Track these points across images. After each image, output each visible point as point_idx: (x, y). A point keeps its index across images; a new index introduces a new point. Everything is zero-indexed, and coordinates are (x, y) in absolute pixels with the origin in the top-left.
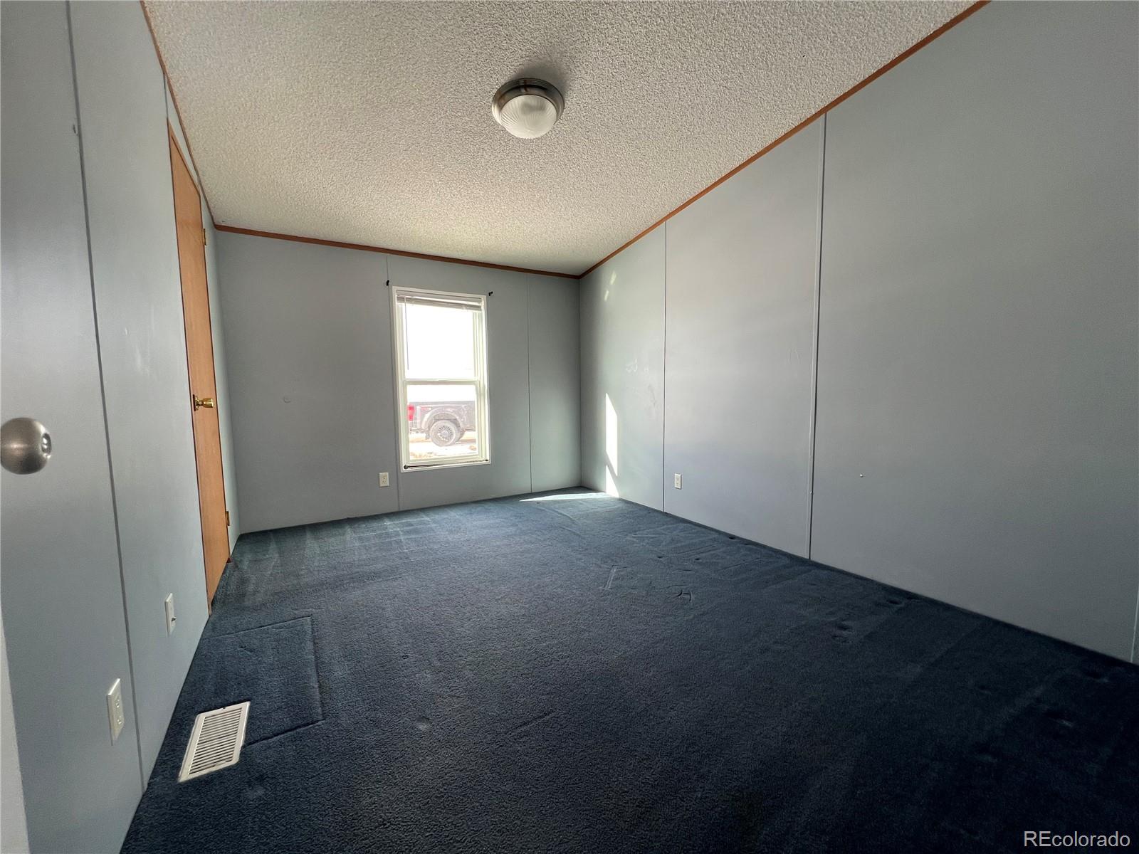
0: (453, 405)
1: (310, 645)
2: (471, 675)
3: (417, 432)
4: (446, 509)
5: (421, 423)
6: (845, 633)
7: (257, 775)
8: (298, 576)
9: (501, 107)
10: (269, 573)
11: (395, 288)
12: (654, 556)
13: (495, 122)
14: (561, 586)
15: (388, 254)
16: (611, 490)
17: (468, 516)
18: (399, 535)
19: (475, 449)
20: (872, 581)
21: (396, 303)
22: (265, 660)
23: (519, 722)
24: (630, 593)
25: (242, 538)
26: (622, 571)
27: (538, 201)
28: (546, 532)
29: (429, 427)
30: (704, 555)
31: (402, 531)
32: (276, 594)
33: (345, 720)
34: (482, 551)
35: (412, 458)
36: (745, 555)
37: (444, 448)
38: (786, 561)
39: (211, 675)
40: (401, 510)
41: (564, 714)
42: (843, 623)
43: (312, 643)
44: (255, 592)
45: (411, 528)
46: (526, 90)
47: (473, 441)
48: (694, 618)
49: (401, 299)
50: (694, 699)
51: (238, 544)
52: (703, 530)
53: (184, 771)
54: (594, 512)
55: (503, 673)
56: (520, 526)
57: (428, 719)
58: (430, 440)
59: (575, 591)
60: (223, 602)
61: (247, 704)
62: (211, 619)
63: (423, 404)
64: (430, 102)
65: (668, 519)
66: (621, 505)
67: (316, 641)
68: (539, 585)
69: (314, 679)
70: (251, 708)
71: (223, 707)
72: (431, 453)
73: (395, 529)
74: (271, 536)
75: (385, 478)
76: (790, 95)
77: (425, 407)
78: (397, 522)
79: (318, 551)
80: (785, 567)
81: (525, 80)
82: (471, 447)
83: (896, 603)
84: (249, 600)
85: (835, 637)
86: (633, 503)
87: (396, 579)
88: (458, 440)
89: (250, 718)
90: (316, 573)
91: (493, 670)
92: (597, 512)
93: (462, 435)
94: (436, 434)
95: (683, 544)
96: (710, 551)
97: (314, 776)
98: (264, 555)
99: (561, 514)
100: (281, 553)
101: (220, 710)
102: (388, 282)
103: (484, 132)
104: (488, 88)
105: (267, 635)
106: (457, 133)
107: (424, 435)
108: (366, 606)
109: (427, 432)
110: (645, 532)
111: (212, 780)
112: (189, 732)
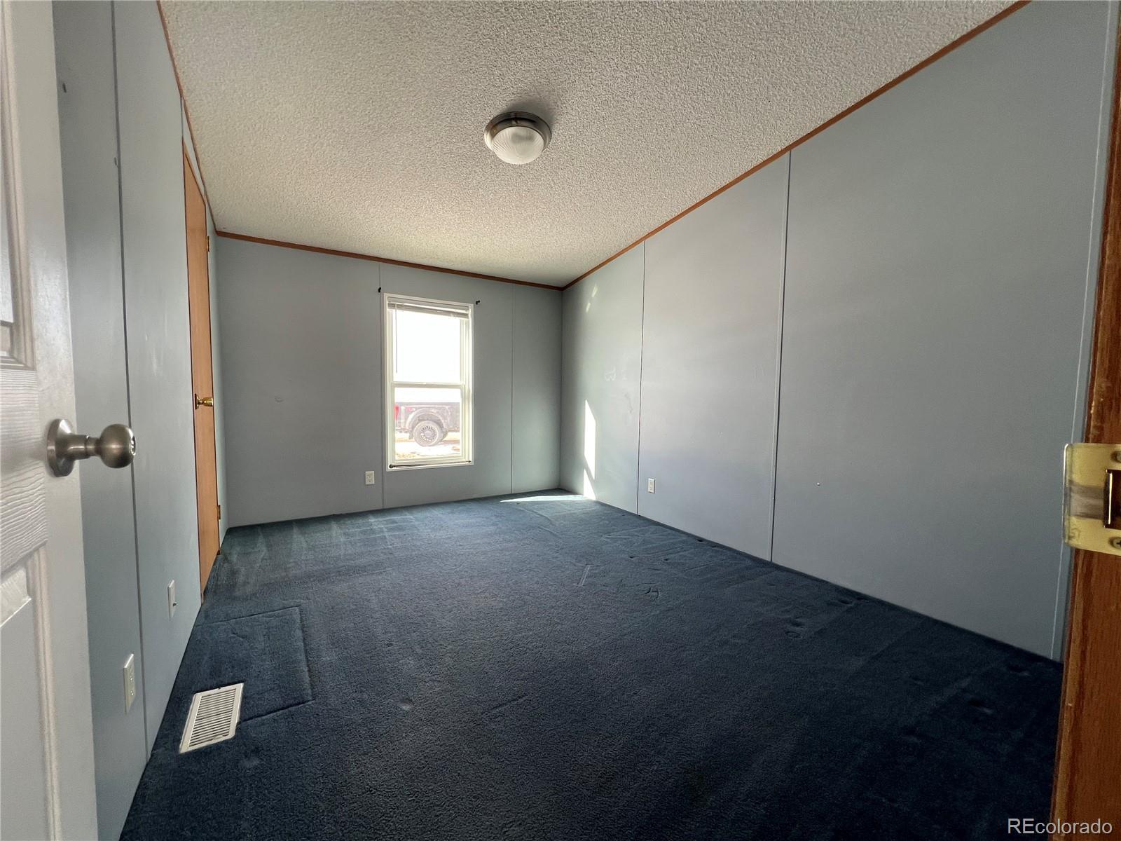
0: (437, 406)
1: (299, 633)
2: (451, 662)
3: (401, 432)
4: (429, 508)
5: (405, 422)
6: (797, 629)
7: (253, 748)
8: (286, 569)
9: (493, 136)
10: (258, 565)
11: (386, 295)
12: (626, 556)
13: (488, 149)
14: (537, 583)
15: (381, 263)
16: (587, 493)
17: (450, 515)
18: (383, 532)
19: (458, 450)
20: (827, 582)
21: (387, 309)
22: (257, 645)
23: (495, 704)
24: (601, 590)
25: (231, 532)
26: (596, 569)
27: (525, 219)
28: (524, 532)
29: (413, 428)
30: (673, 556)
31: (386, 528)
32: (266, 585)
33: (333, 700)
34: (463, 549)
35: (397, 458)
36: (711, 557)
37: (427, 448)
38: (749, 563)
39: (206, 658)
40: (385, 507)
41: (537, 697)
42: (798, 620)
43: (301, 631)
44: (246, 583)
45: (395, 525)
46: (516, 122)
47: (456, 442)
48: (660, 613)
49: (392, 306)
50: (656, 686)
51: (227, 537)
52: (674, 532)
53: (184, 744)
54: (571, 514)
55: (481, 660)
56: (500, 525)
57: (411, 700)
58: (413, 440)
59: (550, 587)
60: (215, 592)
61: (241, 685)
62: (203, 607)
63: (408, 404)
64: (426, 129)
65: (642, 521)
66: (598, 507)
67: (305, 629)
68: (516, 581)
69: (304, 663)
70: (244, 689)
71: (219, 687)
72: (414, 453)
73: (379, 526)
74: (259, 530)
75: (370, 477)
76: (757, 134)
77: (409, 407)
78: (380, 519)
79: (305, 545)
80: (747, 568)
81: (516, 113)
82: (454, 447)
83: (846, 602)
84: (239, 590)
85: (787, 632)
86: (609, 506)
87: (381, 573)
88: (441, 441)
89: (244, 698)
90: (303, 566)
91: (471, 657)
92: (574, 513)
93: (445, 435)
94: (419, 434)
95: (654, 545)
96: (679, 552)
97: (306, 749)
98: (253, 548)
99: (539, 514)
100: (269, 546)
101: (216, 691)
102: (380, 289)
103: (476, 156)
104: (481, 119)
105: (258, 623)
106: (451, 157)
107: (408, 435)
108: (352, 598)
109: (411, 431)
110: (618, 533)
111: (211, 752)
112: (188, 709)
